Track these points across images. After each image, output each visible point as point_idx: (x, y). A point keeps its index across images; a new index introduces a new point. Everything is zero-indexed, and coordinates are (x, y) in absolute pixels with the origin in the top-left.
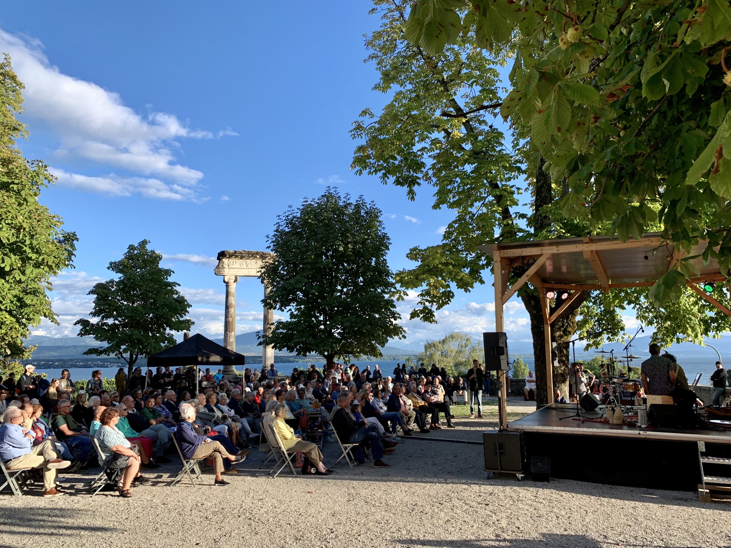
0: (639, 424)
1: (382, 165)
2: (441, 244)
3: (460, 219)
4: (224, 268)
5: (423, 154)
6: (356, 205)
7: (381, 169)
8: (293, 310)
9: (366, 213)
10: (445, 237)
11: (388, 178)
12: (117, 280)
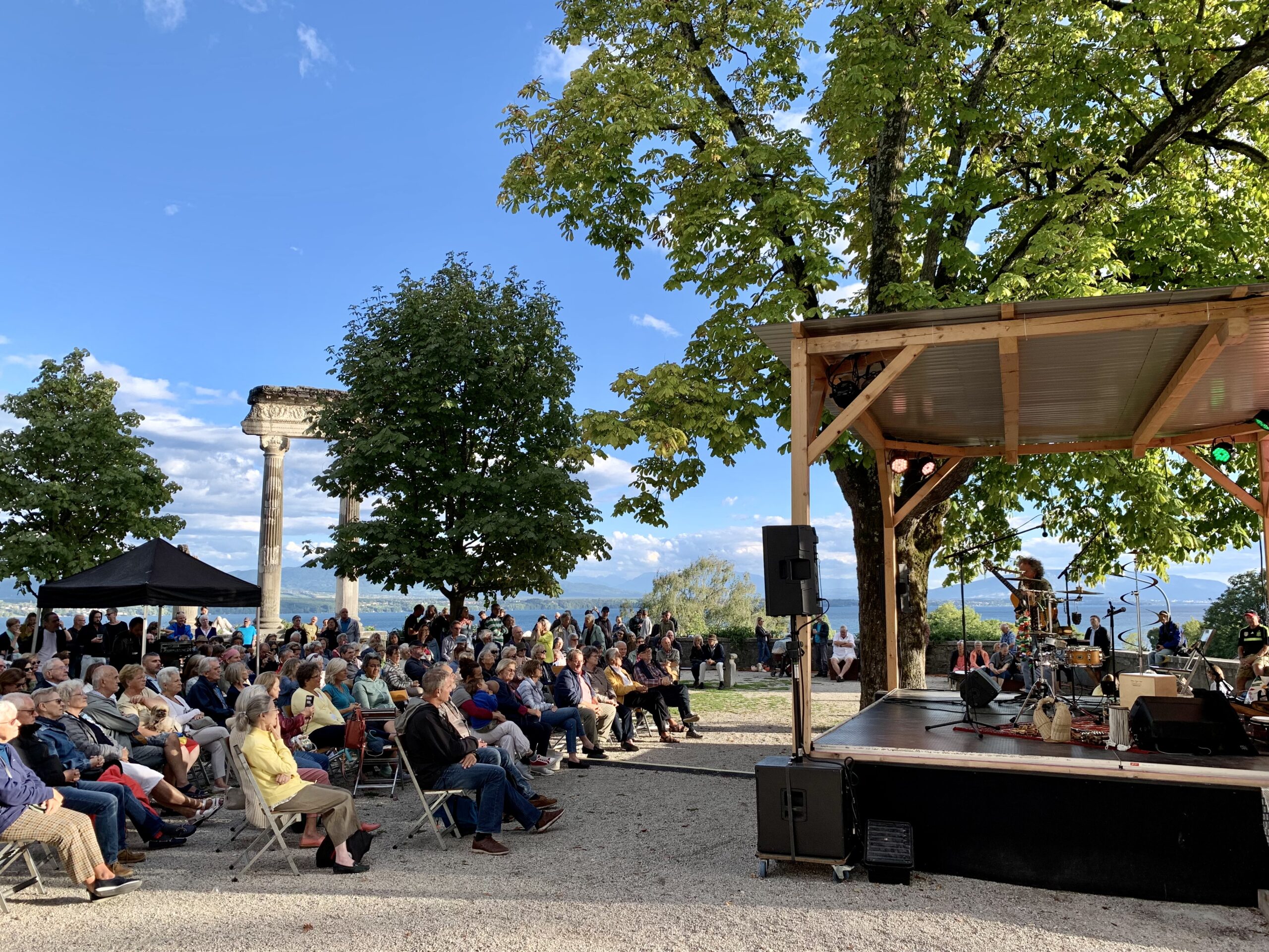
0: (1110, 743)
2: (681, 366)
3: (723, 317)
4: (261, 420)
5: (649, 183)
7: (562, 206)
8: (384, 501)
10: (689, 354)
11: (577, 227)
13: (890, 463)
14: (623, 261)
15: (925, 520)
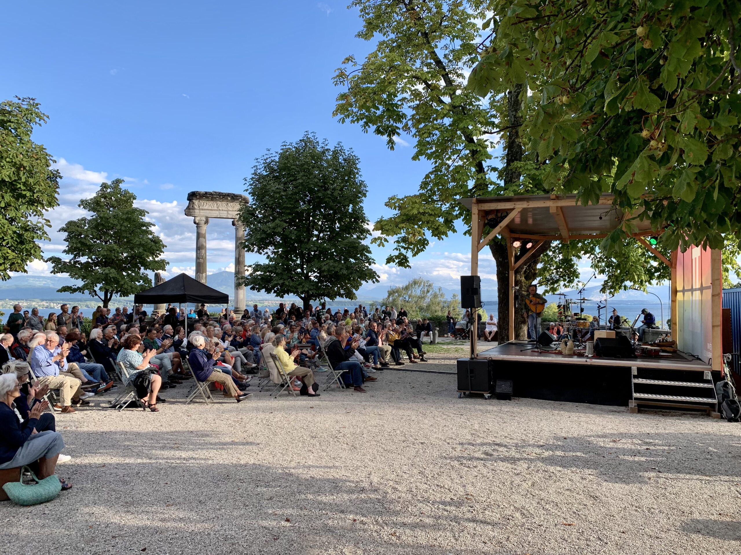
0: (586, 354)
1: (364, 113)
2: (418, 194)
3: (437, 170)
4: (194, 209)
5: (403, 104)
6: (333, 152)
7: (363, 118)
8: (270, 253)
9: (345, 160)
10: (421, 188)
11: (369, 127)
12: (89, 218)
13: (513, 243)
14: (391, 142)
15: (529, 266)
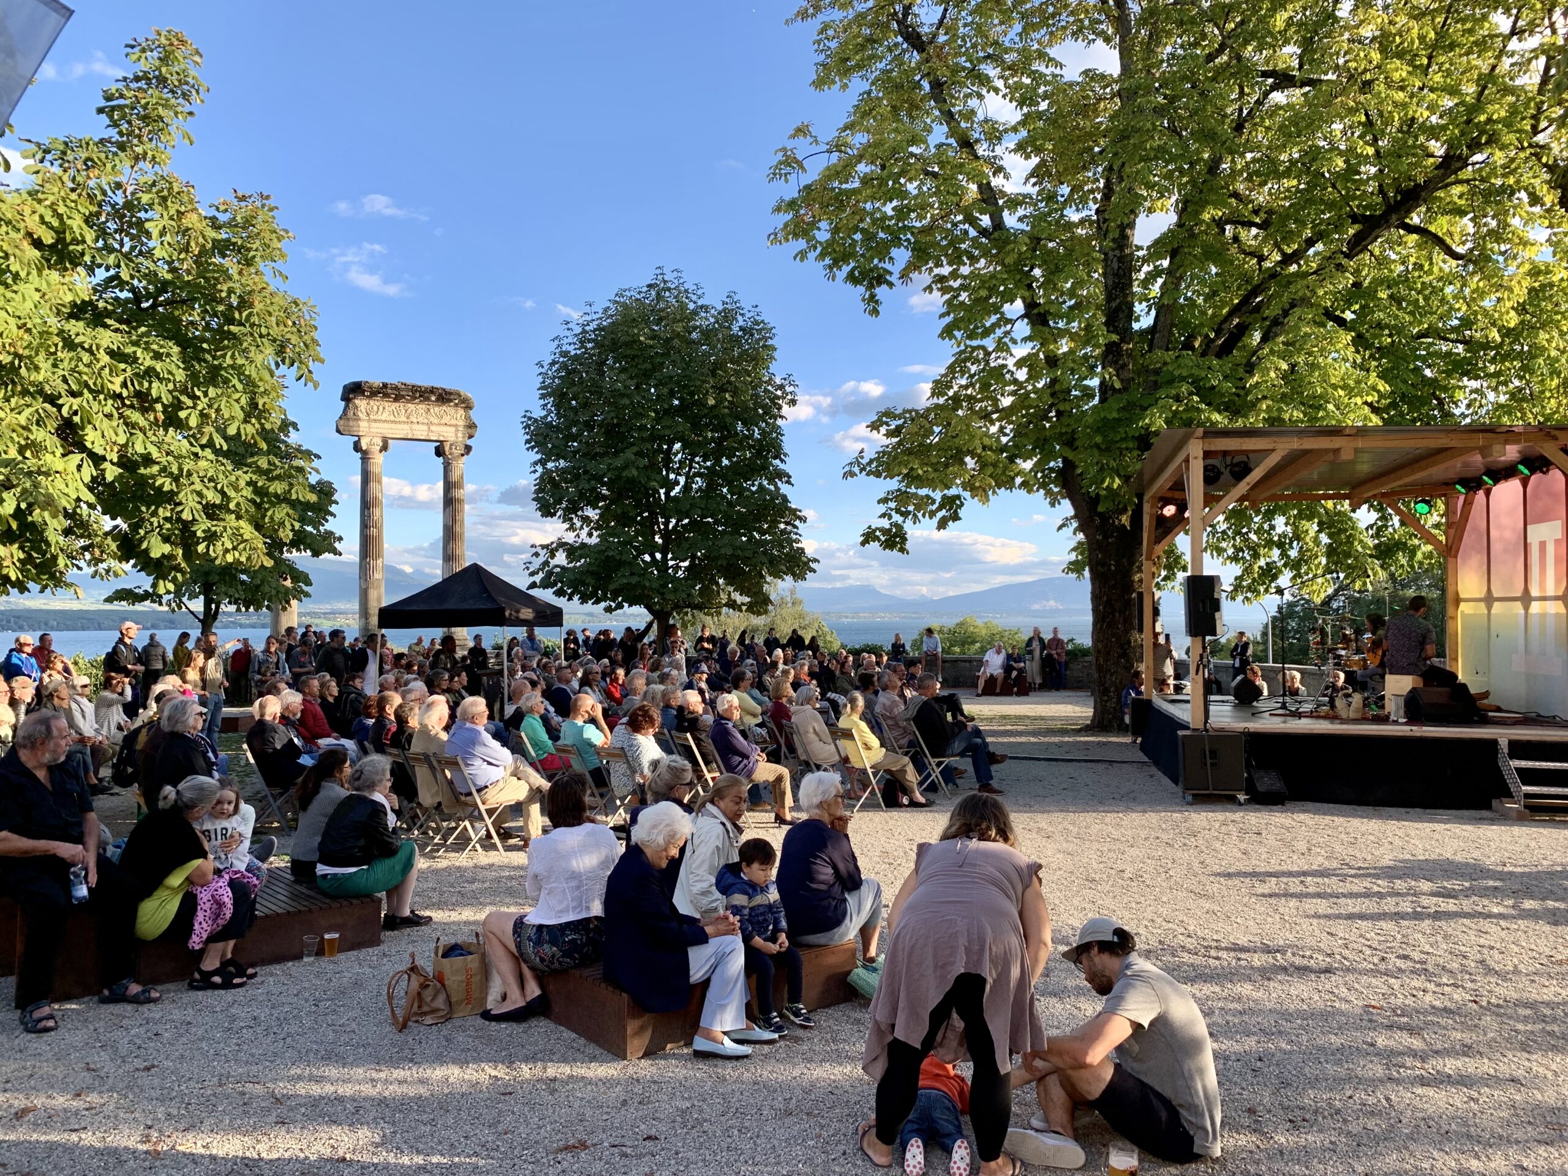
0: (1393, 718)
2: (931, 404)
4: (358, 419)
9: (743, 329)
10: (935, 393)
11: (839, 269)
14: (873, 299)
